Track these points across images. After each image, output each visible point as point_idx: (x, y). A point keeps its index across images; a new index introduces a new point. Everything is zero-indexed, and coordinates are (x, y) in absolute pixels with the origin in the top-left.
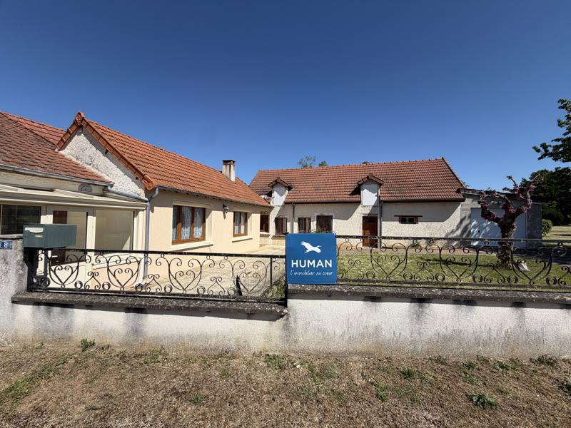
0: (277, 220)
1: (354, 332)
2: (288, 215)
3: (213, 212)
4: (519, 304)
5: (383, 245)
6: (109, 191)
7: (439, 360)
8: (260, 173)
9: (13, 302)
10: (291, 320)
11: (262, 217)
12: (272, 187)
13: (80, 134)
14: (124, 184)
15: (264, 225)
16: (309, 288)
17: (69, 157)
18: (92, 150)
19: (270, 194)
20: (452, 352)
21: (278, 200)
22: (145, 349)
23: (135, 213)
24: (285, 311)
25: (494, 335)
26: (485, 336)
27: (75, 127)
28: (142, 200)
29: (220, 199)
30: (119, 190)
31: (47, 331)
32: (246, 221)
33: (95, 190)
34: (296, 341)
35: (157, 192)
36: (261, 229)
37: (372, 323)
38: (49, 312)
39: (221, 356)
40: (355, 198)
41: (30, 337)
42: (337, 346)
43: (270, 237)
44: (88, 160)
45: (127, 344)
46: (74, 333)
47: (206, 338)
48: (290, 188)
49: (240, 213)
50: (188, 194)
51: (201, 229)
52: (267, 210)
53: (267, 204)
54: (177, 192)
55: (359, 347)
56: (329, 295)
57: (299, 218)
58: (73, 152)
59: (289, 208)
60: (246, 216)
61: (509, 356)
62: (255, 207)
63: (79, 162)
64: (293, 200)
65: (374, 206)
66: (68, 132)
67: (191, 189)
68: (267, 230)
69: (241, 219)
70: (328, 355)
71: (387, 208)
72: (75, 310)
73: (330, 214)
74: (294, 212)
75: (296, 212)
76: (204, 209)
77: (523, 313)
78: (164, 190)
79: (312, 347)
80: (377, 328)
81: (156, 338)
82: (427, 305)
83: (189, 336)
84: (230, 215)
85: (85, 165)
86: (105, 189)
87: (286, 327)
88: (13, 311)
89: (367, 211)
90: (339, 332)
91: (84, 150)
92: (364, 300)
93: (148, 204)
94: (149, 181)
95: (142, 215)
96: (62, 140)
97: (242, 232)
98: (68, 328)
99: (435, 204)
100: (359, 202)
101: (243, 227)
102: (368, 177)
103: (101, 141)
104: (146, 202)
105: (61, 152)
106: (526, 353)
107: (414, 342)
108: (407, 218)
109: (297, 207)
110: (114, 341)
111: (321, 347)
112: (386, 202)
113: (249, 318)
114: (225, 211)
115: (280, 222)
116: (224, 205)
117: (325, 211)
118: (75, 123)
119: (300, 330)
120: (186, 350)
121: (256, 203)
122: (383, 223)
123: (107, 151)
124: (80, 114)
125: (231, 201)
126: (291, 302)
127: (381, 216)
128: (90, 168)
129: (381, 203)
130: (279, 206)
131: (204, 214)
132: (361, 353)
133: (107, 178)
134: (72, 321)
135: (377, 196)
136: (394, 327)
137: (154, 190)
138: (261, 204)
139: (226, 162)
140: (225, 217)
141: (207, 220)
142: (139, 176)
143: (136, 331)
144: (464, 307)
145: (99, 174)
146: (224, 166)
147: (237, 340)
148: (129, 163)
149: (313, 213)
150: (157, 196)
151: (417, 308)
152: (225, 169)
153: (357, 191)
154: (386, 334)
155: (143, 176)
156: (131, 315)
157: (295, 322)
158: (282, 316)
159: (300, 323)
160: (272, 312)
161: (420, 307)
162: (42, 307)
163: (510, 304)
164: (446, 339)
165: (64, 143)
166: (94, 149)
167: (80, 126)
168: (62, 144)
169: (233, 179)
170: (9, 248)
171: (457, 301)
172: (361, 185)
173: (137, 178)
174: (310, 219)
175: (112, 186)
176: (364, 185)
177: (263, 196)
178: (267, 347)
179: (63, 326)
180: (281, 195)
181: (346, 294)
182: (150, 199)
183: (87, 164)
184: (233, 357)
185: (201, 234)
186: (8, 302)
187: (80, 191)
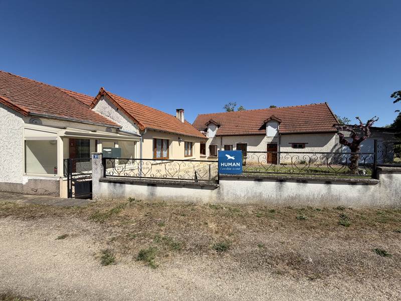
0: (211, 147)
1: (250, 195)
2: (218, 143)
3: (173, 142)
4: (328, 182)
5: (280, 163)
6: (120, 131)
7: (289, 208)
8: (200, 116)
9: (100, 181)
10: (221, 189)
11: (201, 145)
12: (207, 125)
13: (102, 100)
14: (128, 127)
15: (203, 150)
16: (229, 175)
17: (97, 112)
18: (109, 108)
19: (206, 130)
20: (296, 205)
21: (211, 134)
22: (156, 202)
23: (135, 143)
24: (218, 185)
25: (316, 196)
26: (311, 197)
27: (100, 96)
28: (138, 136)
29: (177, 134)
30: (125, 131)
31: (114, 194)
32: (191, 147)
33: (113, 130)
34: (223, 199)
35: (146, 131)
36: (201, 152)
37: (259, 191)
38: (115, 186)
39: (189, 205)
40: (262, 132)
41: (107, 196)
42: (241, 201)
43: (207, 158)
44: (107, 114)
45: (148, 200)
46: (126, 195)
47: (183, 197)
48: (219, 126)
49: (188, 142)
50: (161, 132)
51: (166, 152)
52: (205, 140)
53: (204, 137)
54: (155, 131)
55: (252, 202)
56: (238, 178)
57: (225, 146)
58: (99, 110)
59: (219, 139)
60: (192, 145)
61: (323, 206)
62: (197, 139)
63: (103, 115)
64: (221, 134)
65: (275, 137)
66: (96, 98)
67: (162, 129)
68: (204, 153)
69: (189, 146)
70: (238, 205)
71: (283, 138)
72: (126, 185)
73: (245, 143)
74: (221, 141)
75: (223, 142)
76: (168, 140)
77: (330, 186)
78: (149, 130)
79: (231, 201)
80: (260, 193)
81: (161, 197)
82: (284, 183)
83: (175, 196)
84: (183, 144)
85: (106, 117)
86: (118, 130)
87: (219, 193)
88: (100, 185)
89: (270, 140)
90: (243, 195)
91: (105, 108)
92: (255, 181)
93: (141, 138)
94: (141, 125)
95: (138, 143)
96: (93, 103)
97: (189, 154)
98: (123, 193)
99: (317, 135)
100: (265, 135)
101: (190, 151)
102: (271, 118)
103: (114, 103)
104: (140, 136)
105: (93, 110)
106: (331, 205)
107: (278, 200)
108: (298, 145)
109: (223, 138)
110: (143, 199)
111: (234, 202)
112: (283, 134)
113: (202, 189)
114: (180, 141)
115: (212, 148)
116: (179, 137)
117: (242, 141)
118: (100, 93)
119: (225, 194)
120: (174, 202)
121: (198, 136)
122: (281, 148)
123: (118, 109)
124: (102, 88)
125: (183, 135)
126: (221, 181)
127: (280, 144)
128: (109, 118)
129: (280, 135)
130: (211, 138)
131: (168, 143)
132: (253, 205)
133: (119, 124)
134: (125, 190)
135: (277, 130)
136: (268, 192)
137: (144, 130)
138: (200, 136)
139: (178, 110)
140: (180, 145)
141: (170, 147)
142: (136, 122)
143: (152, 194)
144: (302, 184)
145: (114, 121)
146: (177, 113)
147: (197, 198)
148: (130, 115)
149: (234, 142)
150: (146, 133)
151: (279, 184)
152: (177, 115)
153: (264, 127)
154: (265, 196)
155: (138, 122)
156: (150, 187)
157: (223, 190)
158: (217, 188)
159: (225, 191)
160: (212, 186)
161: (281, 184)
162: (112, 184)
163: (324, 182)
164: (293, 198)
165: (94, 105)
166: (110, 107)
167: (102, 95)
168: (93, 105)
169: (183, 121)
170: (97, 158)
171: (299, 181)
172: (267, 122)
173: (135, 124)
174: (232, 146)
175: (121, 128)
176: (268, 123)
177: (202, 132)
178: (210, 202)
179: (121, 192)
180: (213, 131)
181: (246, 178)
182: (142, 135)
183: (107, 116)
184: (195, 205)
185: (166, 155)
186: (98, 182)
187: (107, 131)
